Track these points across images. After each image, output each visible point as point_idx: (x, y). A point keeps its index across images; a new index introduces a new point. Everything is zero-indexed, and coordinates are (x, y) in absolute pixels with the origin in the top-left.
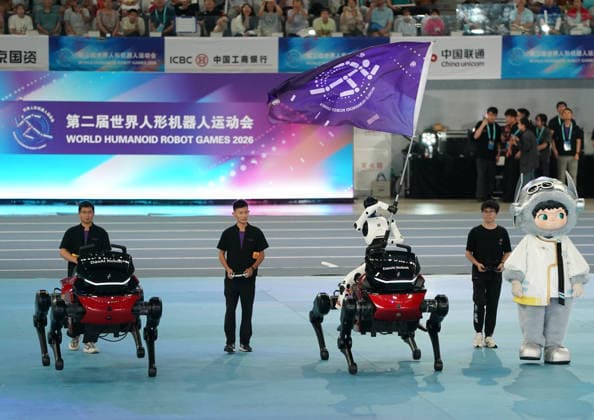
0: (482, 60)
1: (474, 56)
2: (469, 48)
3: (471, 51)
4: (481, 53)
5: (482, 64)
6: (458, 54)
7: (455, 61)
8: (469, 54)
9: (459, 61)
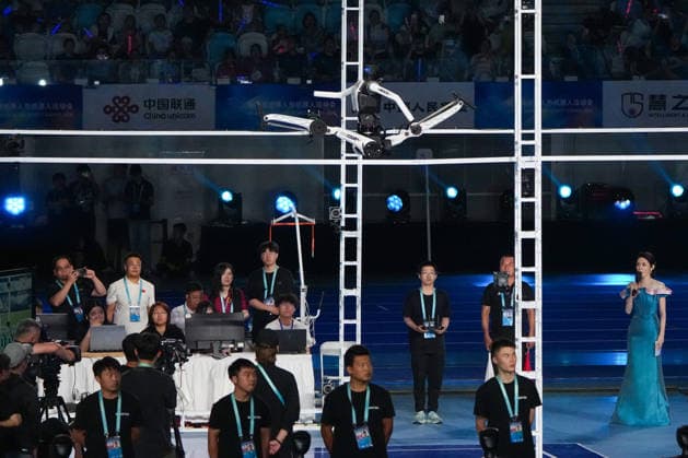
0: (193, 112)
1: (183, 106)
2: (177, 97)
3: (179, 101)
4: (191, 104)
5: (193, 116)
6: (163, 104)
7: (160, 112)
8: (176, 104)
9: (166, 112)
